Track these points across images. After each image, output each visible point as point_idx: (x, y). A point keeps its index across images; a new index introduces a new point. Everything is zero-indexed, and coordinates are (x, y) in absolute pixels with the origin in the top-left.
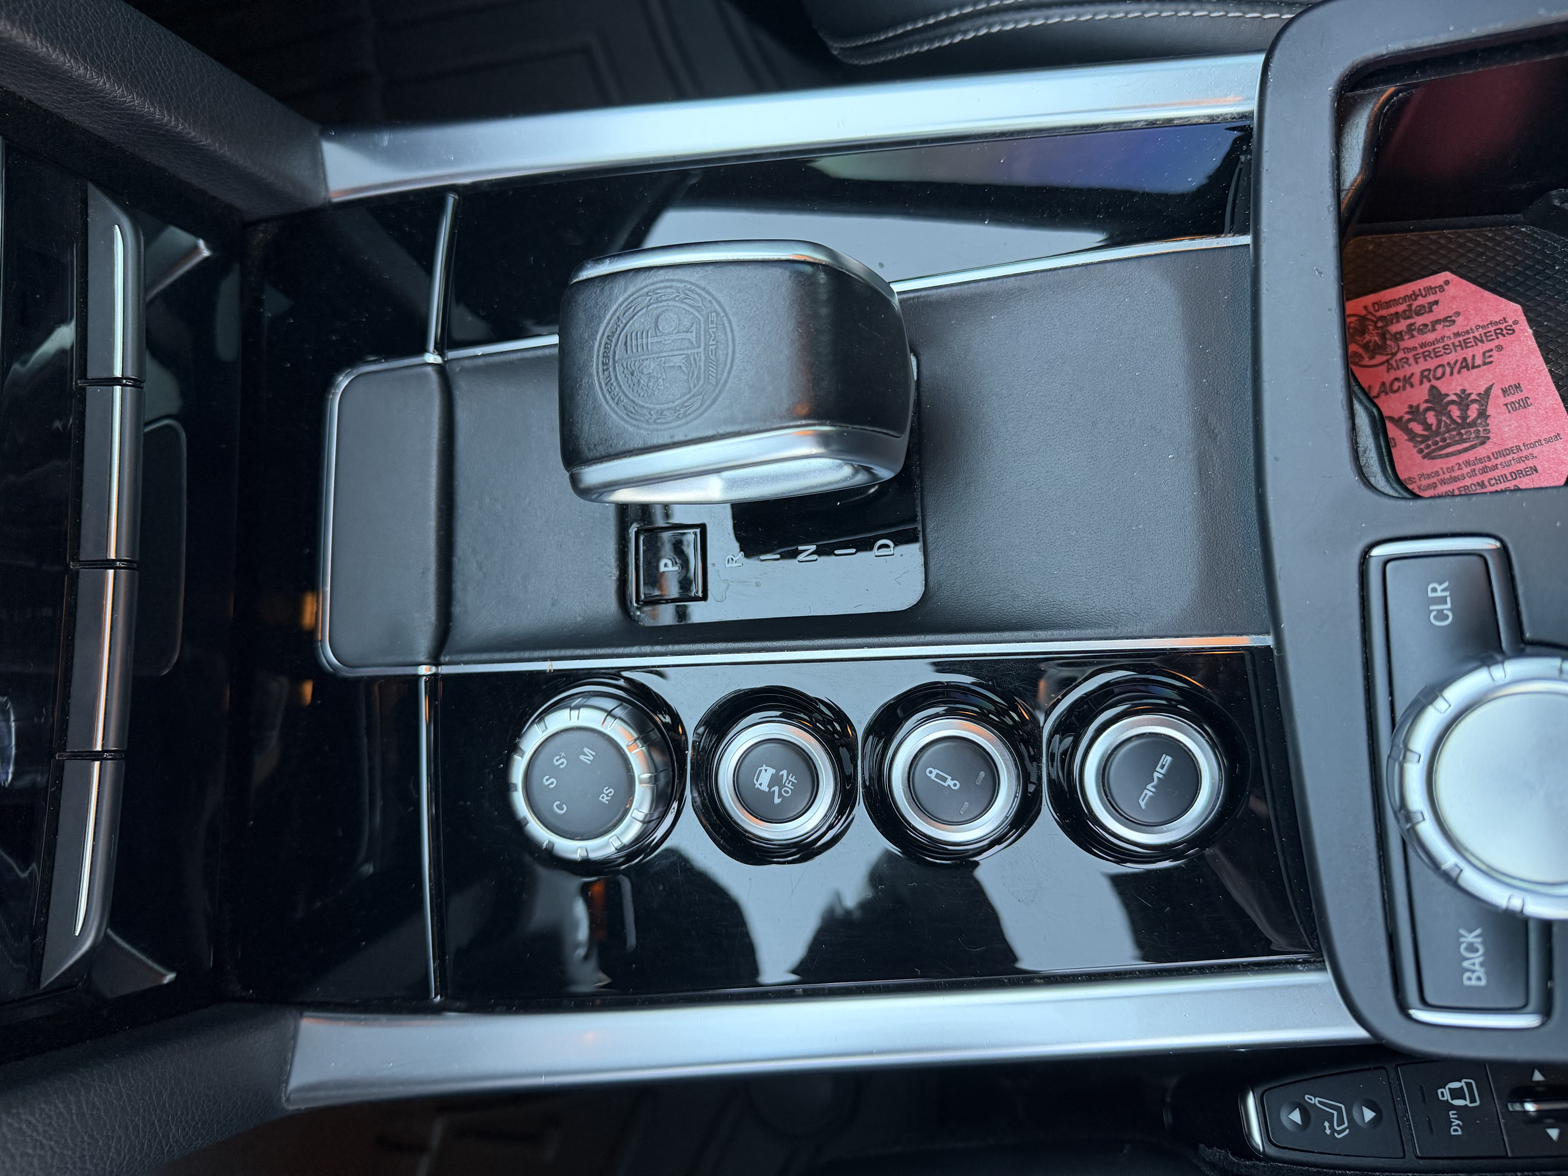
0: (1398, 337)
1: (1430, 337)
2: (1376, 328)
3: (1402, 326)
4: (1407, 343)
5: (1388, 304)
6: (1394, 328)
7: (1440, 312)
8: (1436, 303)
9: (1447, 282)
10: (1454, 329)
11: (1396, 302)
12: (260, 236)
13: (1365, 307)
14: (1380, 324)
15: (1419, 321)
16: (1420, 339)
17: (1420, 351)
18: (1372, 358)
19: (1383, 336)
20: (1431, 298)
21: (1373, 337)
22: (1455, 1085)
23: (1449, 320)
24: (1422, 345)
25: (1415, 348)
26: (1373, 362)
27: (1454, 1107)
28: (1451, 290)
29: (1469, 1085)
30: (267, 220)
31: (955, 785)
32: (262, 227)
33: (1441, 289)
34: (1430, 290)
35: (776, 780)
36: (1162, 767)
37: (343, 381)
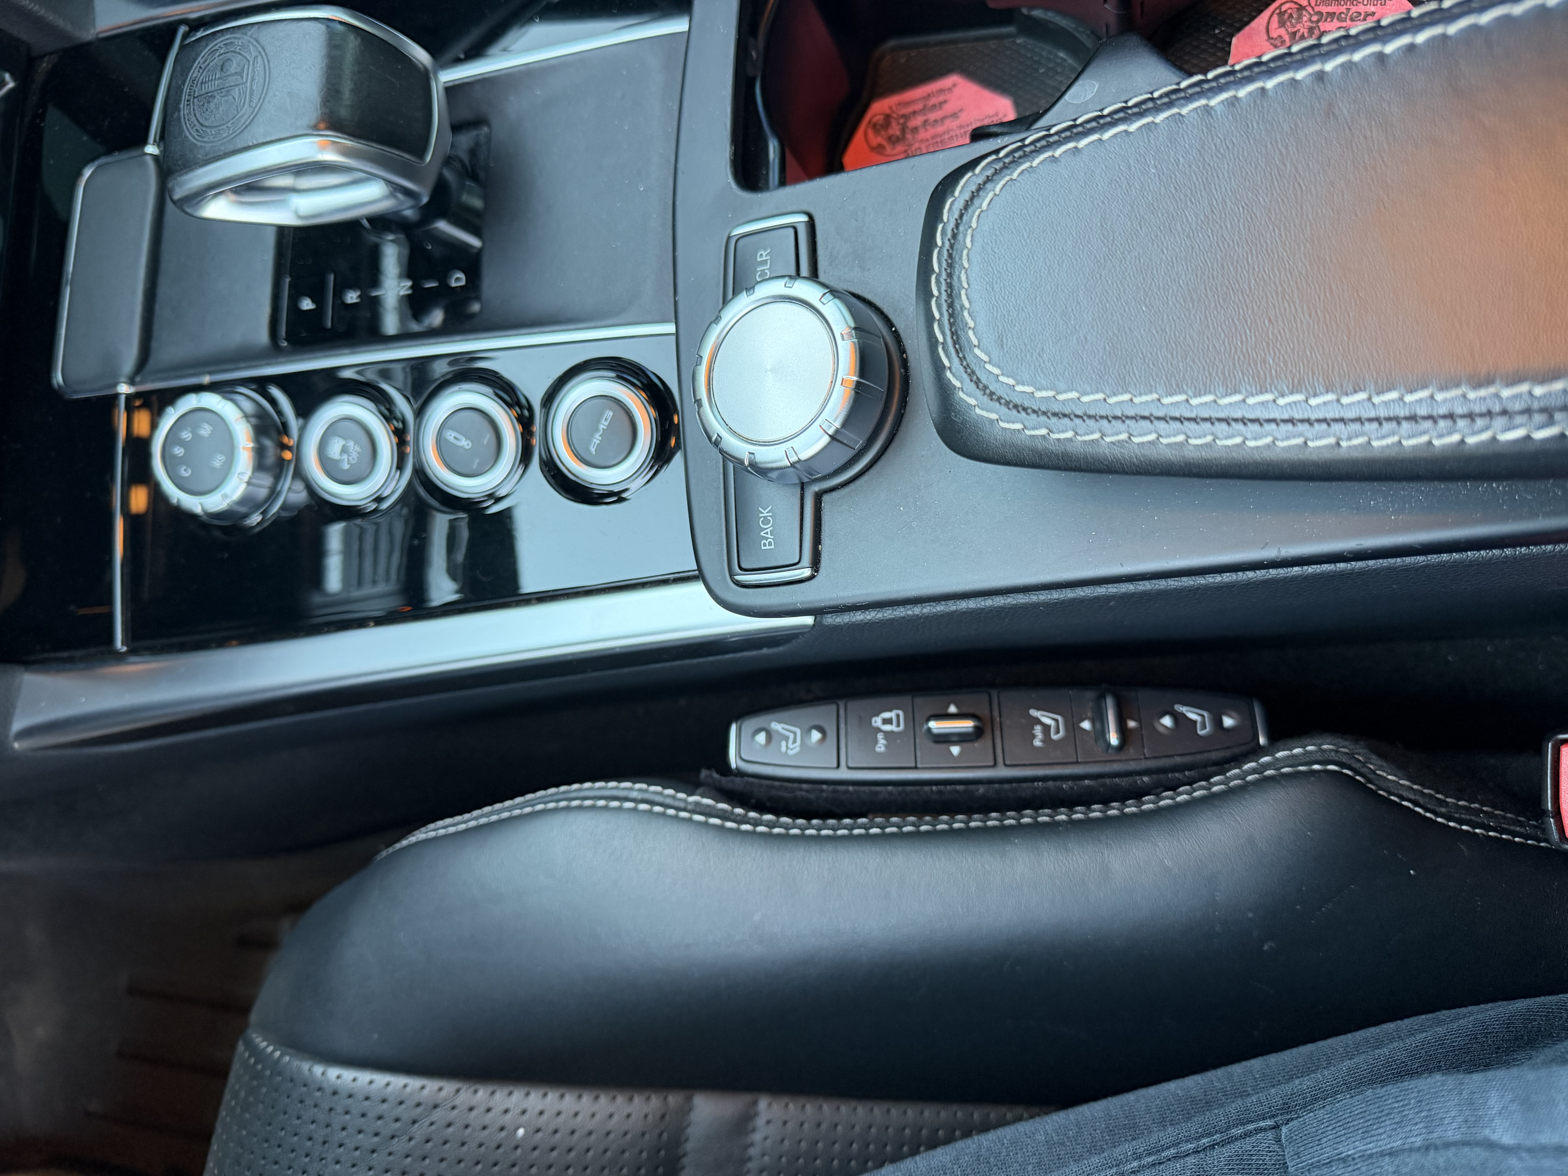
0: (915, 130)
1: (940, 129)
2: (898, 124)
3: (918, 121)
4: (922, 135)
5: (907, 104)
6: (913, 123)
7: (948, 108)
8: (945, 102)
9: (954, 85)
10: (958, 122)
11: (913, 102)
12: (45, 65)
13: (890, 108)
14: (902, 121)
15: (932, 116)
16: (931, 131)
17: (931, 142)
18: (894, 148)
19: (903, 130)
20: (942, 98)
21: (895, 130)
22: (887, 715)
23: (954, 115)
24: (934, 137)
25: (927, 140)
26: (895, 152)
27: (881, 731)
28: (957, 91)
29: (898, 716)
30: (51, 54)
31: (468, 445)
32: (46, 59)
33: (950, 90)
34: (941, 91)
35: (344, 450)
36: (606, 420)
37: (87, 173)
